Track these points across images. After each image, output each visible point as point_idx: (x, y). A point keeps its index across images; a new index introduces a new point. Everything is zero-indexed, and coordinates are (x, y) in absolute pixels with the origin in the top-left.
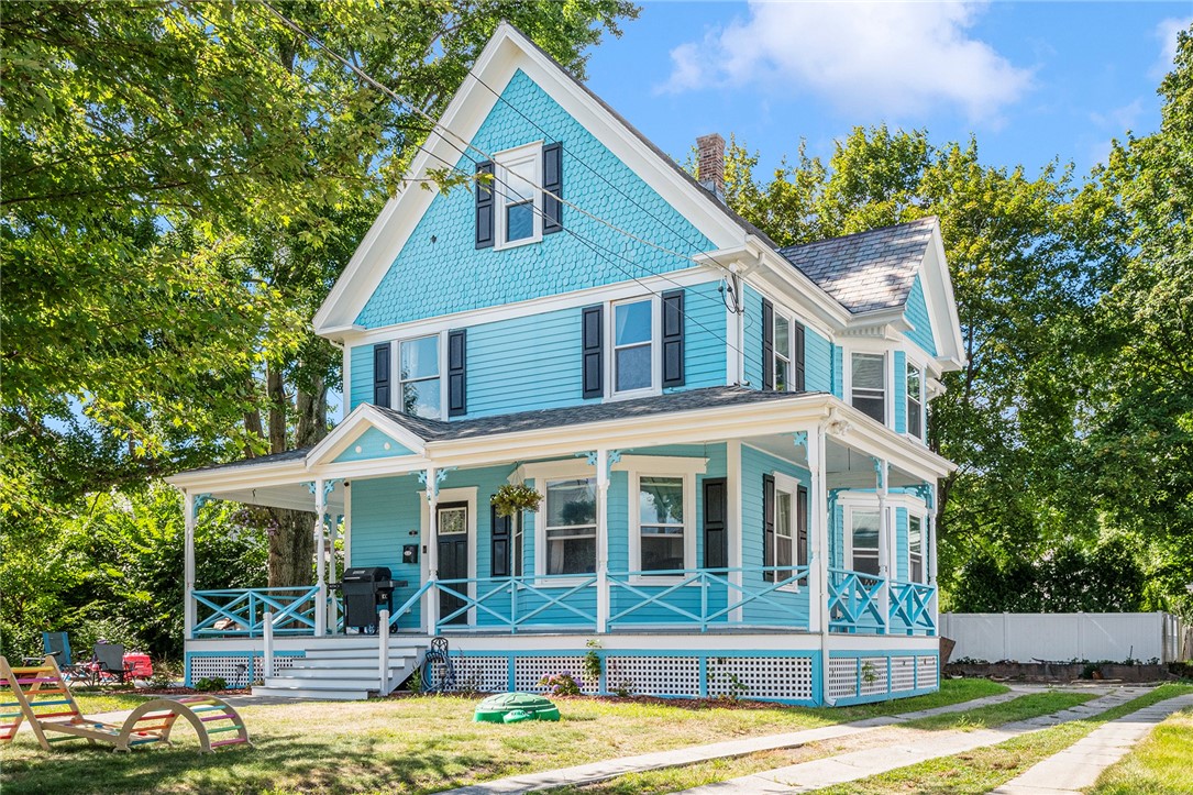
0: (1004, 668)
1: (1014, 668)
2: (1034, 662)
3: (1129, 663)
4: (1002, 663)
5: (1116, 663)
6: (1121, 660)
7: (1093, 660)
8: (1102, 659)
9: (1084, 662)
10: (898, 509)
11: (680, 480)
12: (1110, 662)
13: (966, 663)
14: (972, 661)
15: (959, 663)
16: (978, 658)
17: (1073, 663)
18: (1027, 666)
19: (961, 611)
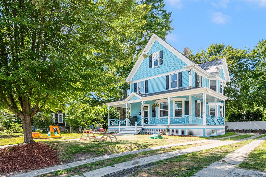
0: (236, 131)
1: (238, 131)
3: (260, 130)
4: (236, 130)
5: (257, 130)
7: (253, 129)
9: (251, 130)
10: (218, 105)
11: (181, 102)
15: (229, 130)
16: (232, 129)
17: (249, 130)
18: (241, 130)
19: (229, 121)
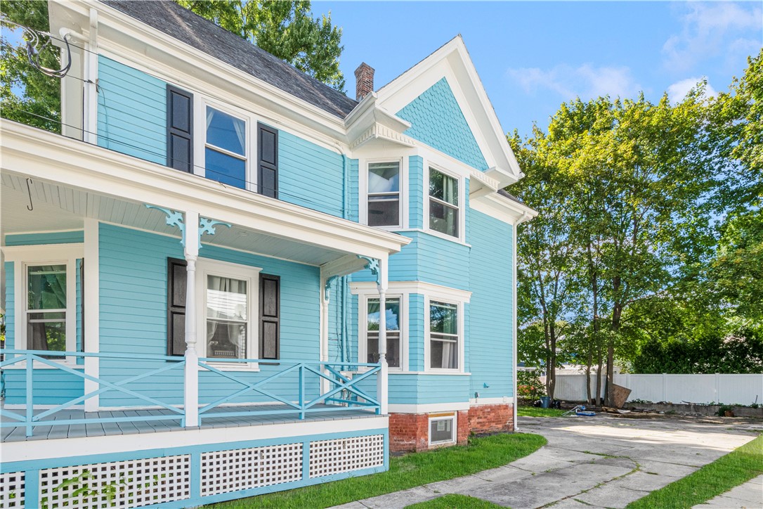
0: (662, 406)
1: (669, 406)
2: (684, 403)
3: (755, 406)
4: (661, 403)
5: (744, 406)
6: (749, 404)
7: (726, 403)
8: (733, 403)
9: (720, 405)
10: (411, 295)
12: (739, 406)
13: (638, 402)
14: (642, 402)
15: (634, 402)
16: (645, 399)
17: (712, 405)
18: (678, 405)
19: (637, 372)
